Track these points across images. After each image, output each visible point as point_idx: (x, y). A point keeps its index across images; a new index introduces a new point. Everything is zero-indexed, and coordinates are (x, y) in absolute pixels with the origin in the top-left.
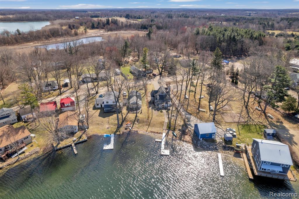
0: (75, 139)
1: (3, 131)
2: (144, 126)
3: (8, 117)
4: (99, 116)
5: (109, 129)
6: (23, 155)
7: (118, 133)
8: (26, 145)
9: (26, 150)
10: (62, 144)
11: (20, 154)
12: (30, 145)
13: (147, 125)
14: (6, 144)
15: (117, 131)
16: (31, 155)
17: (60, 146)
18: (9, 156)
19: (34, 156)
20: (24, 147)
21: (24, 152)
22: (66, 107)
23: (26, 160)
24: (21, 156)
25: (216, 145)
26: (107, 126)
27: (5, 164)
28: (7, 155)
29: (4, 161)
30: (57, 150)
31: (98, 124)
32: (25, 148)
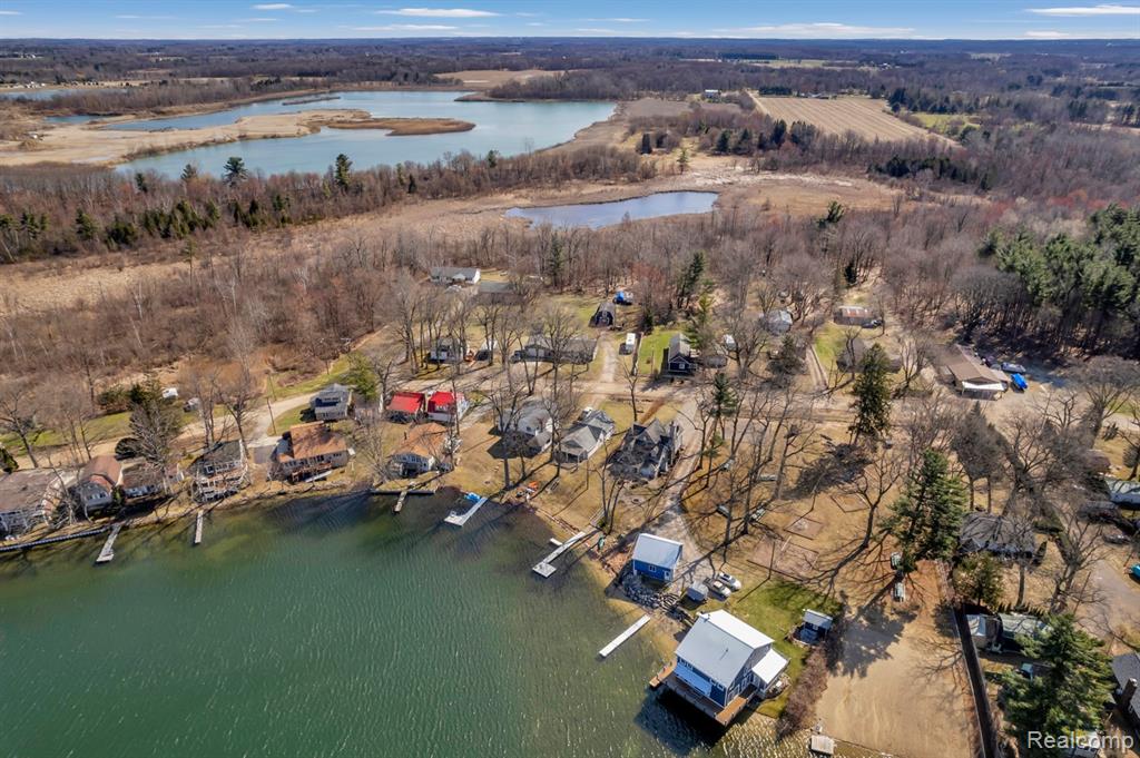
0: (412, 482)
1: (309, 431)
2: (558, 502)
3: (334, 404)
4: (489, 451)
5: (488, 485)
6: (322, 482)
7: (497, 500)
8: (334, 468)
9: (330, 476)
10: (388, 486)
11: (317, 480)
12: (341, 469)
13: (565, 502)
14: (305, 456)
15: (496, 495)
16: (333, 488)
17: (383, 488)
18: (303, 477)
19: (335, 491)
20: (328, 470)
21: (324, 479)
22: (437, 412)
23: (322, 493)
24: (317, 484)
25: (656, 597)
26: (489, 478)
27: (293, 488)
28: (300, 475)
29: (293, 484)
30: (373, 494)
31: (476, 468)
32: (329, 473)
